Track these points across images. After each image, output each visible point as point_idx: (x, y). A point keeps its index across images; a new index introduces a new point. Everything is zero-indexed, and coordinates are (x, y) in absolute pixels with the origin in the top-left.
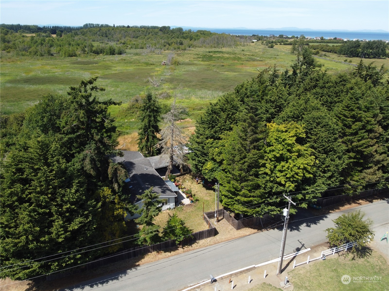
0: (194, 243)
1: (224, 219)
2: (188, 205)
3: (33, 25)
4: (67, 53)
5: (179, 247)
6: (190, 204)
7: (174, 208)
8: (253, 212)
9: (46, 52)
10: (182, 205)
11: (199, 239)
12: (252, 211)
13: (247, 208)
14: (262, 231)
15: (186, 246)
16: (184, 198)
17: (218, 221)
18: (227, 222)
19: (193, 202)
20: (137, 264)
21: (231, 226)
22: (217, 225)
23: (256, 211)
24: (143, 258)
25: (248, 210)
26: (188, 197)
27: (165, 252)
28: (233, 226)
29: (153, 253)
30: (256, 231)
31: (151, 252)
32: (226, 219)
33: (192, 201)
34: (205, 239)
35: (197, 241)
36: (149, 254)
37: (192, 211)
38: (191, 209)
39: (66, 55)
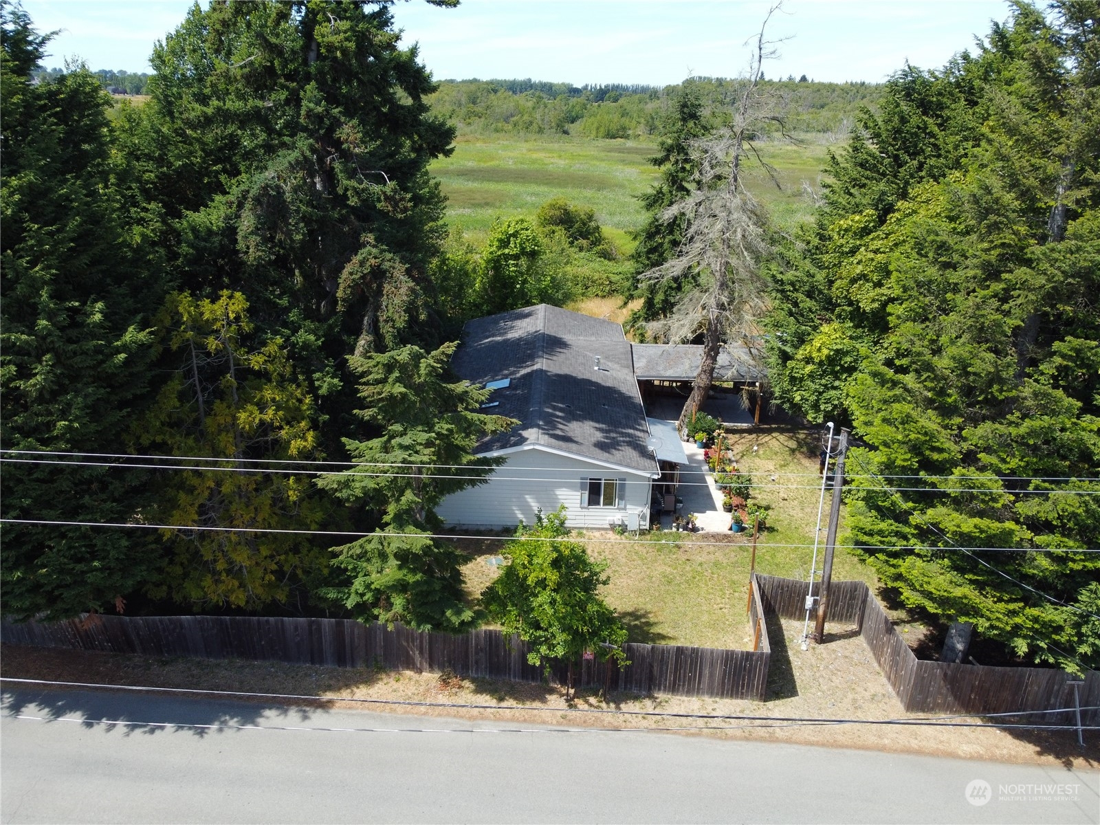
0: (636, 698)
1: (861, 640)
2: (716, 537)
3: (563, 84)
4: (602, 129)
5: (552, 691)
6: (726, 536)
7: (643, 532)
8: (1018, 620)
9: (553, 124)
10: (685, 528)
11: (674, 689)
12: (1013, 613)
13: (980, 586)
14: (1068, 765)
15: (592, 700)
16: (714, 508)
17: (823, 638)
18: (869, 654)
19: (742, 529)
20: (328, 696)
21: (885, 680)
22: (809, 654)
23: (1036, 620)
24: (369, 680)
25: (986, 602)
26: (729, 508)
27: (479, 690)
28: (894, 685)
29: (426, 675)
30: (1029, 749)
31: (420, 671)
32: (870, 643)
33: (739, 526)
34: (707, 698)
35: (661, 696)
36: (408, 673)
37: (716, 564)
38: (719, 556)
39: (601, 134)
